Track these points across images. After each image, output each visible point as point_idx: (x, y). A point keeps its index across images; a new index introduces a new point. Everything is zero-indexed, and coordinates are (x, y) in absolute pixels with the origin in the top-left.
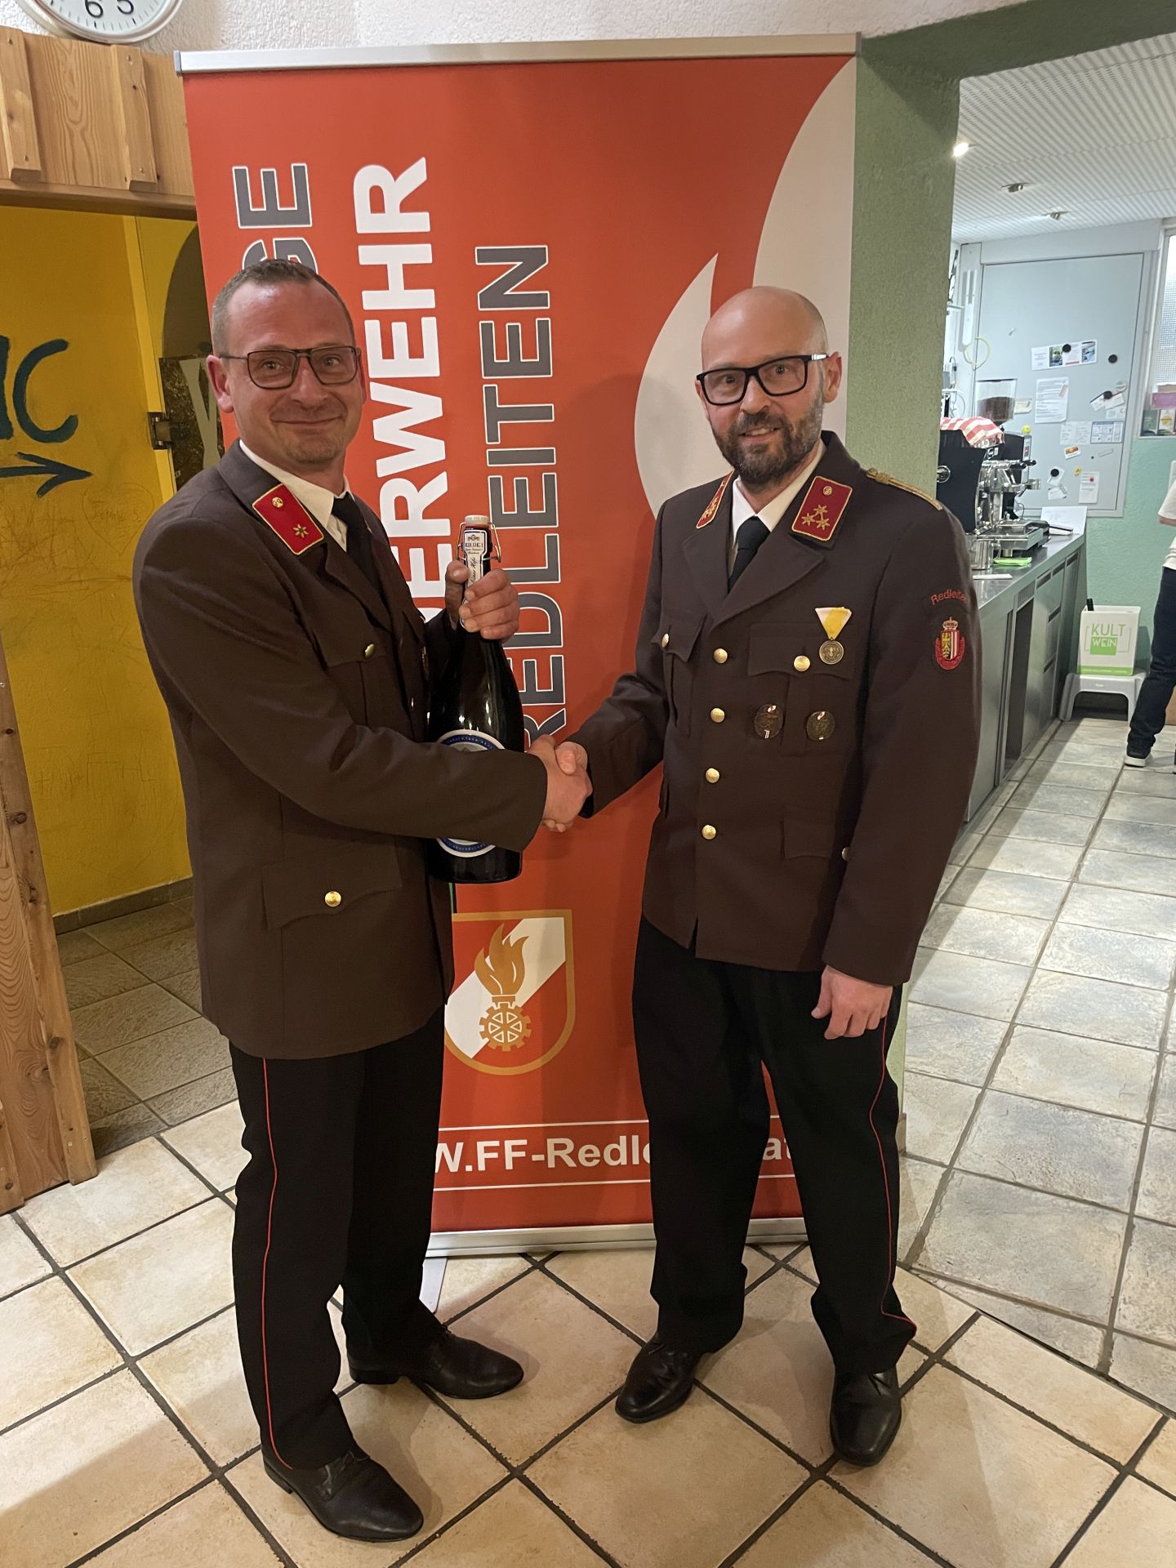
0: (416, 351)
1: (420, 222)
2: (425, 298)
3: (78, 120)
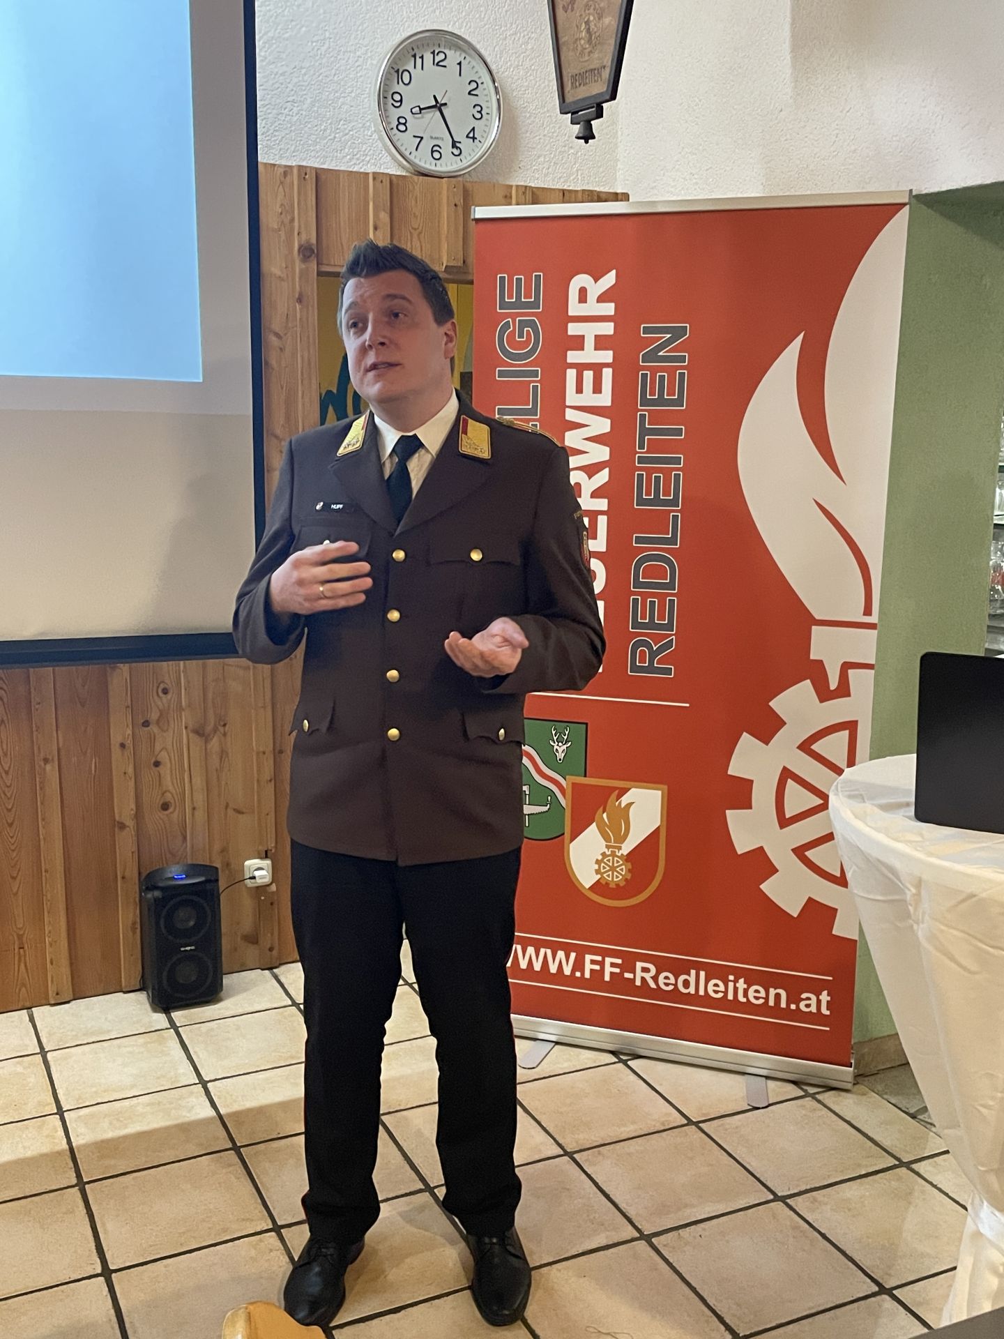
0: (597, 389)
1: (609, 309)
2: (607, 356)
3: (417, 227)
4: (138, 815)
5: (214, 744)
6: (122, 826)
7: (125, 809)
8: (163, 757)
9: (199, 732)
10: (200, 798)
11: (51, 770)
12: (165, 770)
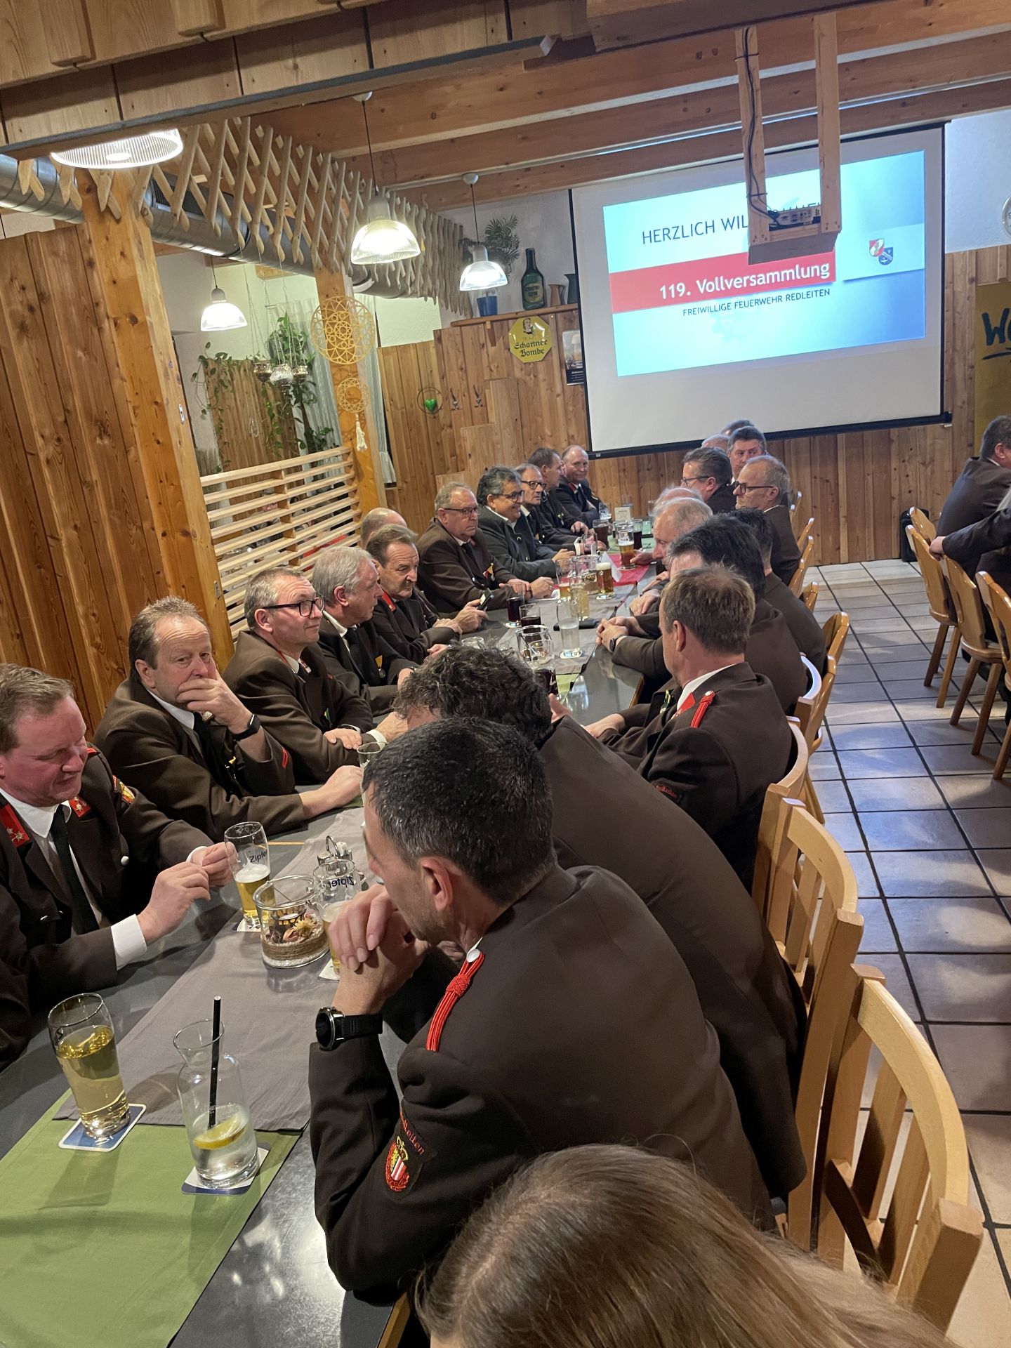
4: (900, 495)
5: (929, 469)
6: (894, 498)
7: (895, 492)
8: (910, 473)
9: (924, 464)
10: (923, 489)
11: (870, 478)
12: (910, 478)
